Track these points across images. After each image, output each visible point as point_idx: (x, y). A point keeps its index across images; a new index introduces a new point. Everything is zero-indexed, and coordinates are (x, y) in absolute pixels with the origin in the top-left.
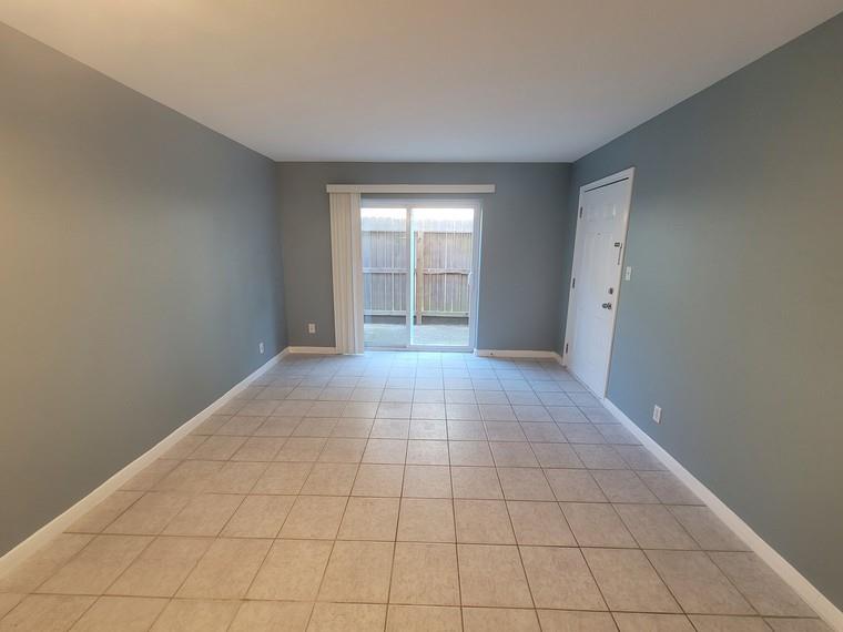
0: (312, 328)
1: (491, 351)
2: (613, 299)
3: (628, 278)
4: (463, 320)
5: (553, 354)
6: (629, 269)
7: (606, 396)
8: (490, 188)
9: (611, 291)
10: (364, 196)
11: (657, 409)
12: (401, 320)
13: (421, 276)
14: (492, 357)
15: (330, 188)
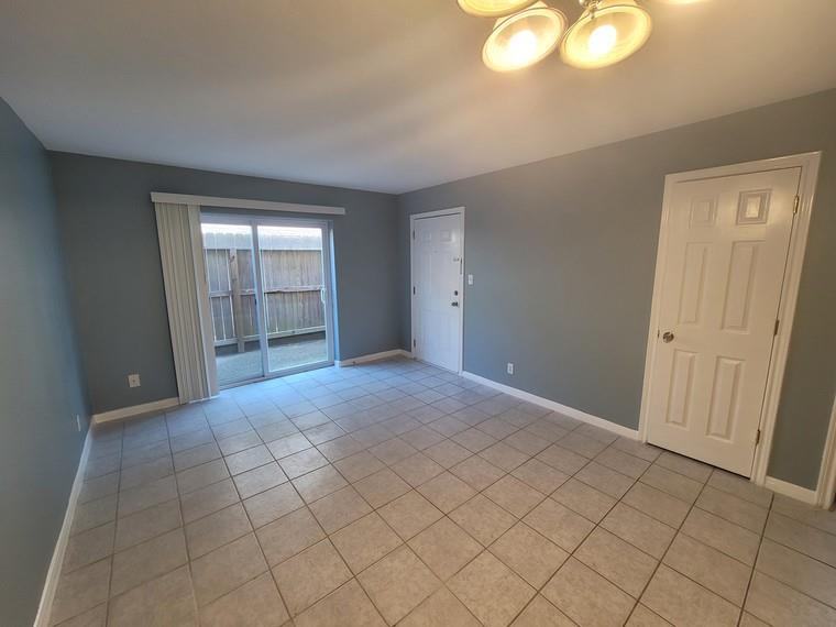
0: (134, 381)
1: (353, 360)
2: (460, 299)
3: (470, 283)
4: (321, 335)
5: (399, 351)
6: (471, 277)
7: (463, 370)
8: (341, 211)
9: (456, 293)
10: (205, 209)
11: (510, 365)
12: (253, 345)
13: (239, 298)
14: (354, 365)
15: (156, 197)
